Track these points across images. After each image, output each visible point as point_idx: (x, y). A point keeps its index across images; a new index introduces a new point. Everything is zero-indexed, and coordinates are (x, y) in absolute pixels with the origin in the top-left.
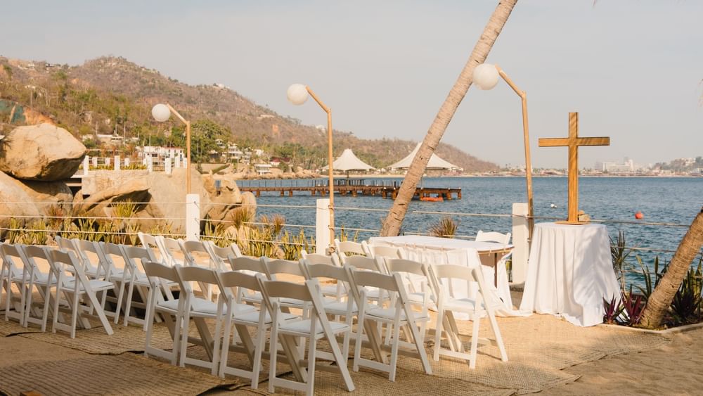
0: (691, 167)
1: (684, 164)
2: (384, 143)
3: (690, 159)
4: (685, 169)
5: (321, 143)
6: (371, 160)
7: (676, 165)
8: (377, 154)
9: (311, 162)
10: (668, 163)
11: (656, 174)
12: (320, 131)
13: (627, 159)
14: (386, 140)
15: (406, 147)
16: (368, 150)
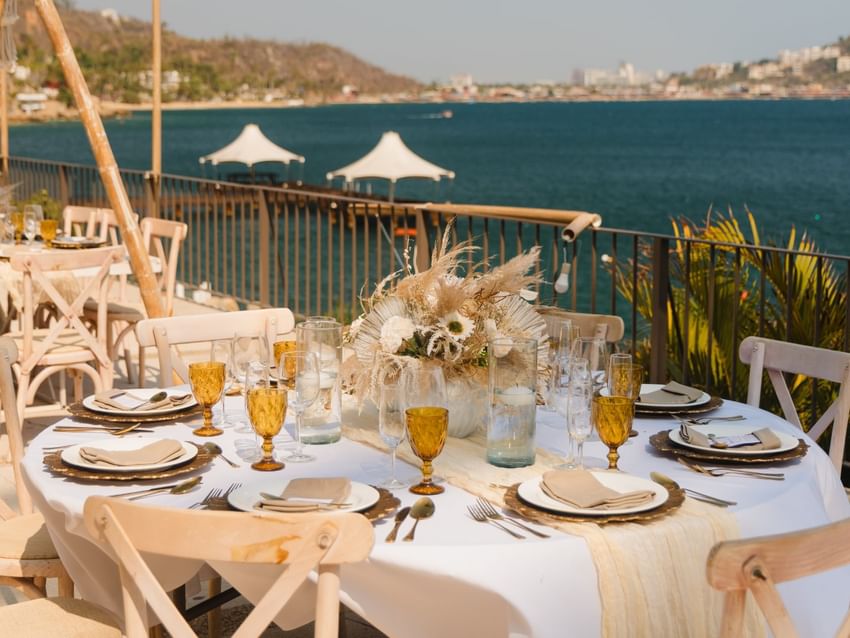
0: (724, 82)
1: (715, 74)
2: (229, 45)
3: (724, 66)
4: (716, 84)
5: (116, 44)
6: (208, 76)
7: (702, 76)
8: (215, 65)
9: (104, 81)
10: (690, 74)
11: (673, 94)
12: (109, 20)
13: (623, 65)
14: (230, 39)
15: (265, 51)
16: (200, 58)
